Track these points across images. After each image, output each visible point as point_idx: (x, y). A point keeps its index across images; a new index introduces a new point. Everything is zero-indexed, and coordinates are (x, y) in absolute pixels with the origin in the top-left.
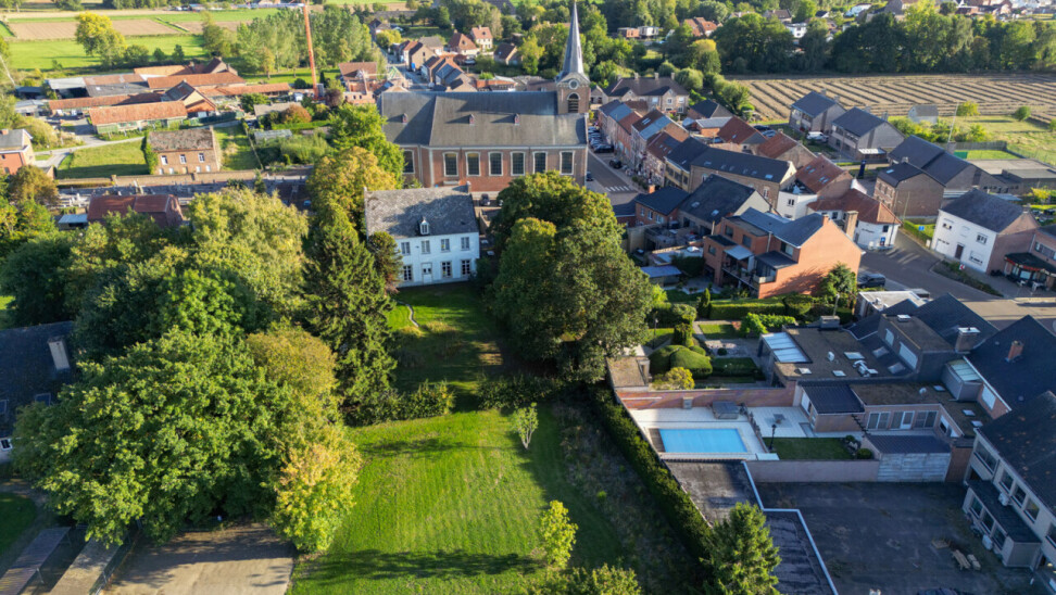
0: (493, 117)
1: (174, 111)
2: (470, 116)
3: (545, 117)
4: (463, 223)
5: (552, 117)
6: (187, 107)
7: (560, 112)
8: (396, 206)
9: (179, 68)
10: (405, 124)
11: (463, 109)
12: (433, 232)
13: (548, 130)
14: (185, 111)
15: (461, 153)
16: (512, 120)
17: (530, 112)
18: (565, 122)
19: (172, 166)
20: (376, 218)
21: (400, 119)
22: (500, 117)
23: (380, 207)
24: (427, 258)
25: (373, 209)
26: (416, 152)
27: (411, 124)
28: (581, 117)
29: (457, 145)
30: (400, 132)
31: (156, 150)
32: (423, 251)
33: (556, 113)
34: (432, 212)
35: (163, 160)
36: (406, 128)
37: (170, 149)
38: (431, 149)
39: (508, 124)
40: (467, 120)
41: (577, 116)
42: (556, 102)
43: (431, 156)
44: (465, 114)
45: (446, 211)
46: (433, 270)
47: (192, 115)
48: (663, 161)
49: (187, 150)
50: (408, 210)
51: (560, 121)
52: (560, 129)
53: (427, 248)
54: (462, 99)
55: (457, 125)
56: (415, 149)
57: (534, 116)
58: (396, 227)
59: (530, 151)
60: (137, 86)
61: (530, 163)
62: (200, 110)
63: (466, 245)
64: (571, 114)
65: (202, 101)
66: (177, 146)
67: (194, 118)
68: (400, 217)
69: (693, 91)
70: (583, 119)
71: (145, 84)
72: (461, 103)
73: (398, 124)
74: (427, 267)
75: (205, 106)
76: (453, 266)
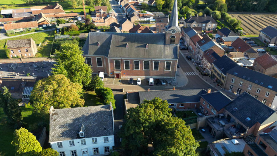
0: (136, 45)
1: (34, 25)
2: (126, 44)
3: (159, 45)
4: (105, 129)
5: (163, 45)
6: (38, 23)
7: (166, 44)
8: (68, 119)
9: (45, 6)
10: (99, 46)
11: (124, 41)
12: (87, 136)
13: (161, 51)
14: (37, 25)
15: (122, 60)
16: (145, 46)
17: (153, 43)
18: (168, 48)
19: (15, 54)
20: (55, 126)
21: (96, 44)
22: (140, 45)
23: (58, 120)
24: (85, 147)
25: (54, 120)
26: (103, 58)
27: (101, 46)
28: (176, 46)
29: (120, 57)
30: (96, 50)
31: (9, 48)
32: (82, 143)
33: (165, 44)
34: (88, 122)
35: (12, 51)
36: (99, 48)
37: (14, 48)
38: (109, 58)
39: (143, 48)
40: (125, 46)
41: (174, 45)
42: (165, 39)
43: (109, 61)
44: (125, 43)
45: (96, 121)
46: (88, 151)
47: (40, 26)
48: (212, 64)
49: (21, 48)
50: (75, 120)
51: (166, 47)
52: (166, 51)
53: (84, 143)
54: (124, 36)
55: (120, 48)
56: (103, 57)
57: (155, 45)
58: (66, 132)
59: (152, 61)
60: (29, 13)
61: (152, 65)
62: (44, 24)
63: (106, 140)
64: (171, 45)
65: (45, 21)
66: (17, 46)
67: (41, 28)
68: (70, 125)
69: (218, 21)
70: (177, 46)
71: (31, 13)
72: (123, 38)
73: (96, 46)
74: (85, 151)
75: (45, 23)
76: (100, 149)
